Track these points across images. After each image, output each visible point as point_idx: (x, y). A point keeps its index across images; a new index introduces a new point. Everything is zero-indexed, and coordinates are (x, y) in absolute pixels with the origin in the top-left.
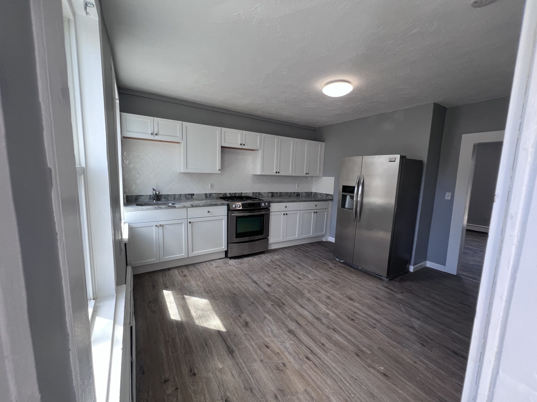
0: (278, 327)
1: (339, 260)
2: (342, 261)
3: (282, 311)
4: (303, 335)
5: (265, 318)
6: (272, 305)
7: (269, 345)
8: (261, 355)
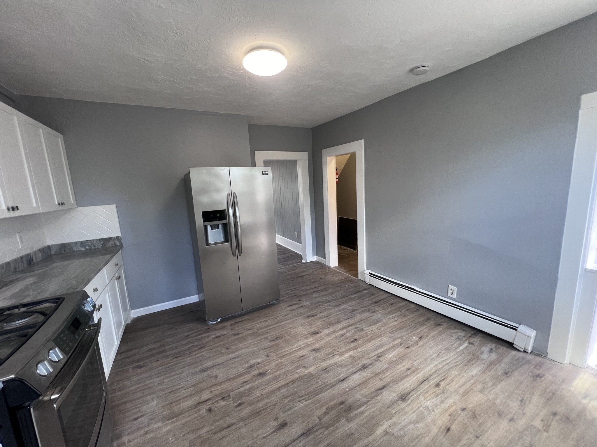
0: (401, 414)
1: (216, 322)
2: (219, 320)
3: (360, 406)
4: (403, 385)
5: (386, 433)
6: (349, 420)
7: (443, 428)
8: (468, 439)
